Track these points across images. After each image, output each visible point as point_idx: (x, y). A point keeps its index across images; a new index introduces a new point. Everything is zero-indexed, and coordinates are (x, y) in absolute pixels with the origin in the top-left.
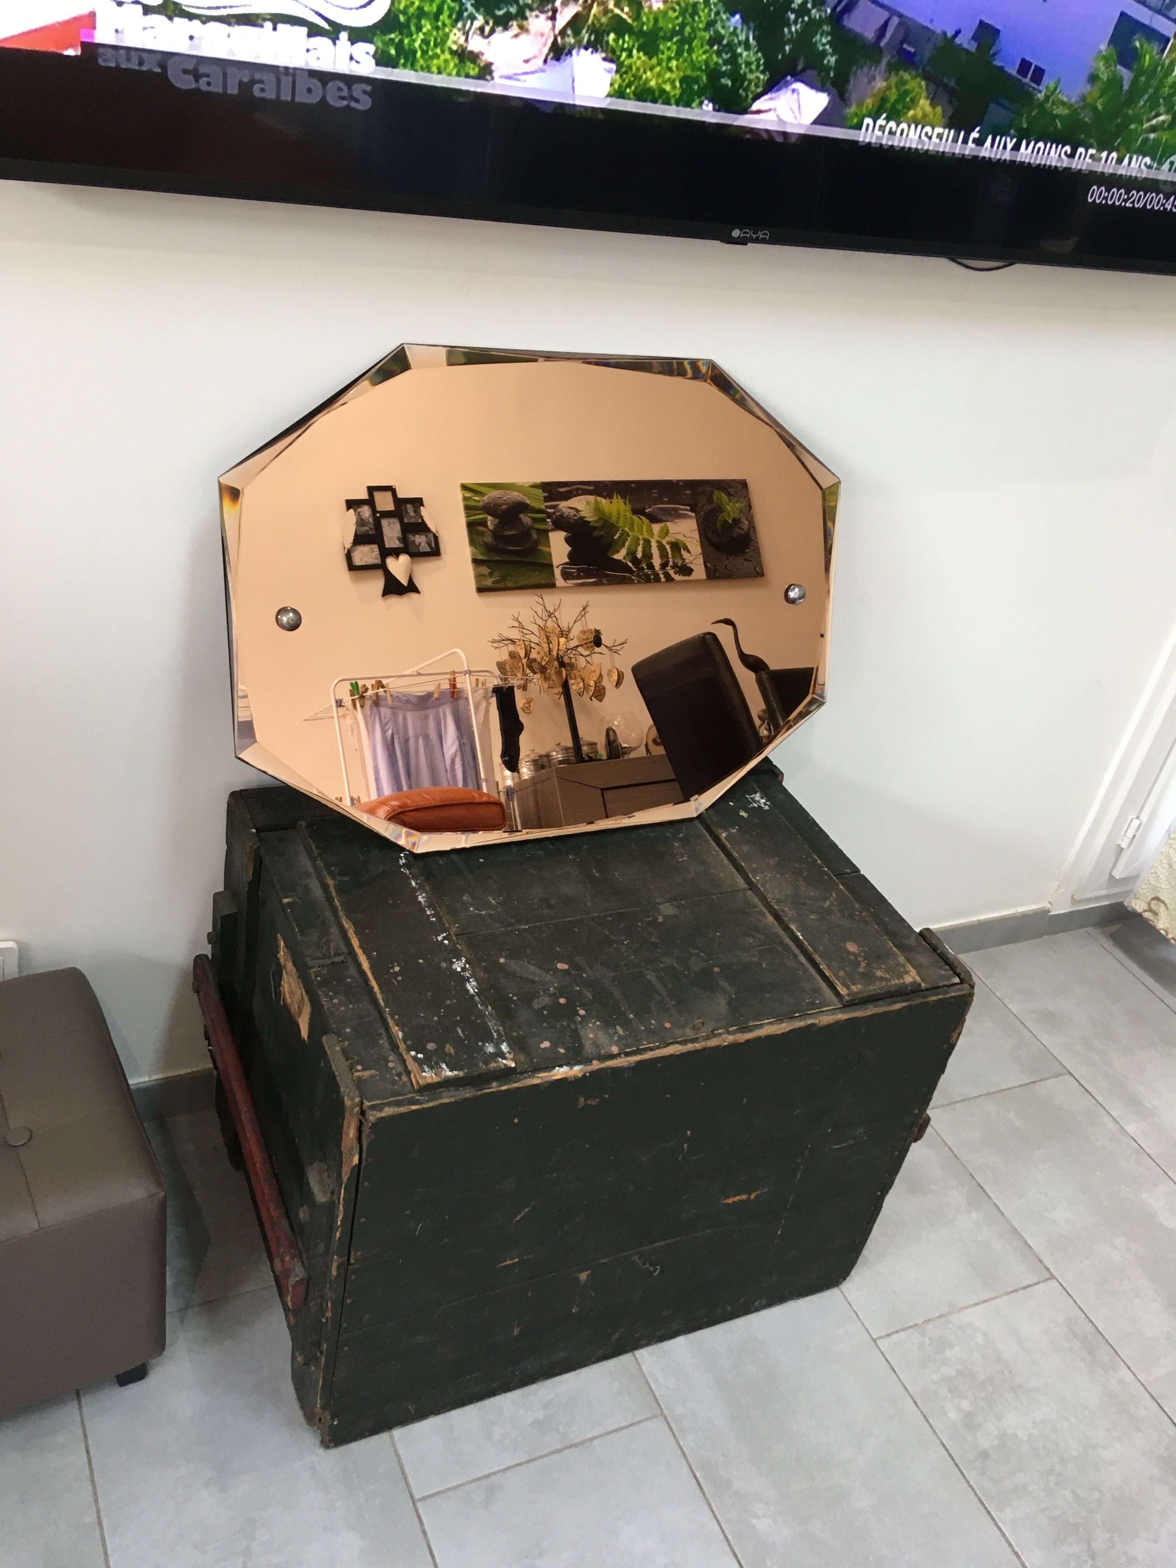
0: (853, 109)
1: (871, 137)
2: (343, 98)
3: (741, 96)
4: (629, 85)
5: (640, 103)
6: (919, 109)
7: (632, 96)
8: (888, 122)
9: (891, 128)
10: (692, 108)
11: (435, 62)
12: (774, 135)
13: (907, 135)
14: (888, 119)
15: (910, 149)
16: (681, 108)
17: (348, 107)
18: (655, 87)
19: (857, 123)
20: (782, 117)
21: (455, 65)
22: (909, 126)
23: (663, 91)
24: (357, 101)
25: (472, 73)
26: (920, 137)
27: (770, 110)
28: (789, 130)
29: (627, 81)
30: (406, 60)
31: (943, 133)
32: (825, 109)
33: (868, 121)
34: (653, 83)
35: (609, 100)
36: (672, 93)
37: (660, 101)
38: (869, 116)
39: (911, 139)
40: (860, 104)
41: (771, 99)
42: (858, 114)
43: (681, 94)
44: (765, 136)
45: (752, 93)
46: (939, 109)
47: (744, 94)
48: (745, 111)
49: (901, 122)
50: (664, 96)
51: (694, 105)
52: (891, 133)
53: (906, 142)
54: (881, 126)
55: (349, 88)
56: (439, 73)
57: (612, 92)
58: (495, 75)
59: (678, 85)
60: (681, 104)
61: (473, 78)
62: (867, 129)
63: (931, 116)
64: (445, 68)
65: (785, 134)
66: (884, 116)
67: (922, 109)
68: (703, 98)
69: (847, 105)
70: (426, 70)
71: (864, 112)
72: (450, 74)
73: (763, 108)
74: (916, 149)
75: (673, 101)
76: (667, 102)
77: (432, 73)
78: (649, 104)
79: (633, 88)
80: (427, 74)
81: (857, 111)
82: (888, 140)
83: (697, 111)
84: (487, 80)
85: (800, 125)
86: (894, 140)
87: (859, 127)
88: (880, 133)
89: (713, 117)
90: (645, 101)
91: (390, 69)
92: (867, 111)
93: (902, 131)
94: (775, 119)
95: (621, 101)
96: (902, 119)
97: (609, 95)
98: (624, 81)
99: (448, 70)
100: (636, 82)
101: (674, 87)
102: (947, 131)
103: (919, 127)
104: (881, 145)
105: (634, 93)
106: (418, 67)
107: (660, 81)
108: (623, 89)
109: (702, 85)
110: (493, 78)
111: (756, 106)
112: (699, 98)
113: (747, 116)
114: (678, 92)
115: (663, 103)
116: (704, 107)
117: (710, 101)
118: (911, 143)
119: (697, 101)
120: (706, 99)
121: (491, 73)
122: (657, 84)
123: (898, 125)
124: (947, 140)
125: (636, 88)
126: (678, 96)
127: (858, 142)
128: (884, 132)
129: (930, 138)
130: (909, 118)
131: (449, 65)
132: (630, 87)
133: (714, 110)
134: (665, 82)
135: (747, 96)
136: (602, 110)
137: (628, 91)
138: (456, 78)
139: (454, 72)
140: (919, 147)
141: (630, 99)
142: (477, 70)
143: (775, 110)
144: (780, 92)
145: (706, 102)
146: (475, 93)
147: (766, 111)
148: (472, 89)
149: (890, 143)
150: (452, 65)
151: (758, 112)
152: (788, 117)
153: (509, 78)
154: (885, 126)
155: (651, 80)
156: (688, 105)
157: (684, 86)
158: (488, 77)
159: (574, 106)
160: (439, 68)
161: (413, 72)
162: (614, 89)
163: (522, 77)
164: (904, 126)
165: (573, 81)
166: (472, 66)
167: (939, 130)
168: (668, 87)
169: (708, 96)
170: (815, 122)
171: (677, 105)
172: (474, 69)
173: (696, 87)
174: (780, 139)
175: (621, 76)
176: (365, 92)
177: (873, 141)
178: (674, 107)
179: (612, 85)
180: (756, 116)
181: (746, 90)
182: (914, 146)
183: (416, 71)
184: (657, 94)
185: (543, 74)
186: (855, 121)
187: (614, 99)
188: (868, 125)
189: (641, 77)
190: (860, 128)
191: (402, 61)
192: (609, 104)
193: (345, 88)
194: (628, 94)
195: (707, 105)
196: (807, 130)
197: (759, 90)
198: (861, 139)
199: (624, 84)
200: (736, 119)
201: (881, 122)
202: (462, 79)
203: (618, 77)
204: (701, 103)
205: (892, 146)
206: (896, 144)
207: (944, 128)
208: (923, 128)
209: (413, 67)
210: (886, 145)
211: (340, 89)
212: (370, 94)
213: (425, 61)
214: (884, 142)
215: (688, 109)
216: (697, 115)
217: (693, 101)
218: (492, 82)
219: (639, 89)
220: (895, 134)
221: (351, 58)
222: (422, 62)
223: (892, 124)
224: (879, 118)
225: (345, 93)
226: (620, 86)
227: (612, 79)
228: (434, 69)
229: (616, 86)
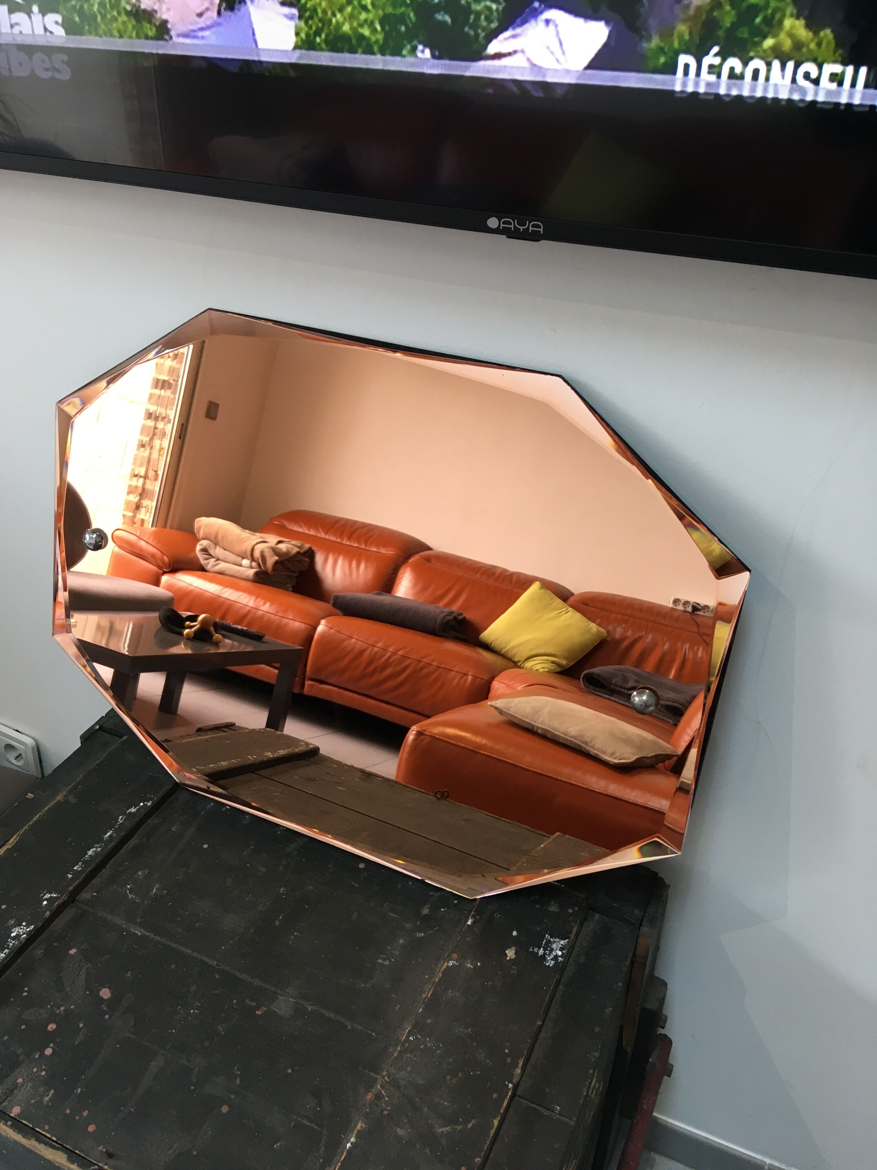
0: (655, 42)
1: (697, 84)
2: (47, 70)
3: (467, 34)
4: (318, 33)
5: (335, 55)
6: (782, 36)
7: (323, 46)
8: (724, 60)
9: (732, 69)
10: (404, 56)
11: (115, 25)
12: (529, 87)
13: (767, 79)
14: (724, 55)
15: (776, 100)
16: (389, 58)
17: (53, 79)
18: (350, 32)
19: (665, 64)
20: (535, 62)
21: (134, 27)
22: (769, 65)
23: (362, 37)
24: (58, 71)
25: (150, 34)
26: (794, 81)
27: (515, 52)
28: (549, 79)
29: (314, 28)
30: (89, 25)
31: (843, 73)
32: (606, 46)
33: (684, 59)
34: (346, 28)
35: (298, 52)
36: (373, 39)
37: (360, 51)
38: (687, 52)
39: (776, 86)
40: (667, 34)
41: (514, 36)
42: (666, 50)
43: (385, 39)
44: (514, 89)
45: (484, 29)
46: (827, 34)
47: (472, 33)
48: (479, 55)
49: (752, 59)
50: (364, 43)
51: (404, 52)
52: (732, 75)
53: (765, 89)
54: (711, 67)
55: (50, 58)
56: (121, 37)
57: (300, 43)
58: (173, 33)
59: (378, 27)
60: (388, 52)
61: (152, 38)
62: (686, 72)
63: (812, 46)
64: (125, 31)
65: (545, 86)
66: (716, 49)
67: (791, 35)
68: (415, 42)
69: (642, 37)
70: (108, 35)
71: (676, 45)
72: (131, 37)
73: (504, 50)
74: (790, 101)
75: (376, 49)
76: (369, 51)
77: (115, 37)
78: (347, 55)
79: (323, 36)
80: (111, 39)
81: (662, 44)
82: (729, 88)
83: (410, 59)
84: (166, 40)
85: (568, 72)
86: (740, 88)
87: (671, 69)
88: (713, 78)
89: (433, 66)
90: (341, 51)
91: (78, 37)
92: (680, 43)
93: (756, 74)
94: (526, 64)
95: (312, 53)
96: (752, 54)
97: (296, 47)
98: (310, 27)
99: (128, 33)
100: (326, 28)
101: (374, 31)
102: (850, 70)
103: (790, 65)
104: (717, 95)
105: (326, 41)
106: (101, 32)
107: (355, 24)
108: (312, 38)
109: (411, 25)
110: (171, 38)
111: (493, 48)
112: (410, 42)
113: (482, 63)
114: (380, 37)
115: (364, 53)
116: (419, 54)
117: (425, 46)
118: (776, 90)
119: (409, 47)
120: (420, 43)
121: (167, 31)
122: (352, 28)
123: (745, 64)
124: (853, 85)
125: (327, 36)
126: (381, 42)
127: (673, 92)
128: (719, 76)
129: (816, 82)
130: (765, 51)
131: (127, 27)
132: (320, 36)
133: (433, 56)
134: (361, 26)
135: (477, 35)
136: (294, 66)
137: (318, 40)
138: (137, 41)
139: (134, 34)
140: (796, 97)
141: (322, 50)
142: (154, 29)
143: (523, 51)
144: (527, 26)
145: (420, 47)
146: (158, 54)
147: (509, 54)
148: (154, 51)
149: (734, 92)
150: (130, 27)
151: (498, 56)
152: (545, 61)
153: (186, 35)
154: (721, 65)
155: (343, 24)
156: (396, 52)
157: (387, 28)
158: (166, 37)
159: (260, 62)
160: (119, 31)
161: (97, 38)
162: (302, 40)
163: (200, 34)
164: (757, 63)
165: (254, 34)
166: (148, 26)
167: (831, 68)
168: (366, 32)
169: (421, 38)
170: (591, 66)
171: (383, 54)
172: (151, 29)
173: (403, 28)
174: (538, 94)
175: (306, 23)
176: (63, 62)
177: (702, 90)
178: (379, 57)
179: (297, 34)
180: (496, 63)
181: (475, 26)
182: (784, 95)
183: (100, 36)
184: (354, 42)
185: (221, 29)
186: (662, 60)
187: (303, 51)
188: (687, 66)
189: (330, 21)
190: (674, 72)
191: (87, 27)
192: (299, 58)
193: (47, 59)
194: (319, 44)
195: (423, 52)
196: (578, 78)
197: (494, 25)
198: (678, 88)
199: (312, 32)
200: (467, 68)
201: (711, 59)
202: (143, 41)
203: (302, 24)
204: (414, 49)
205: (739, 98)
206: (746, 93)
207: (845, 63)
208: (797, 66)
209: (97, 35)
210: (728, 95)
211: (43, 61)
212: (68, 64)
213: (106, 24)
214: (722, 91)
215: (398, 59)
216: (412, 65)
217: (403, 47)
218: (171, 42)
219: (331, 37)
220: (742, 77)
221: (46, 29)
222: (103, 27)
223: (734, 62)
224: (707, 53)
225: (47, 65)
226: (308, 35)
227: (296, 27)
228: (116, 33)
229: (303, 35)
